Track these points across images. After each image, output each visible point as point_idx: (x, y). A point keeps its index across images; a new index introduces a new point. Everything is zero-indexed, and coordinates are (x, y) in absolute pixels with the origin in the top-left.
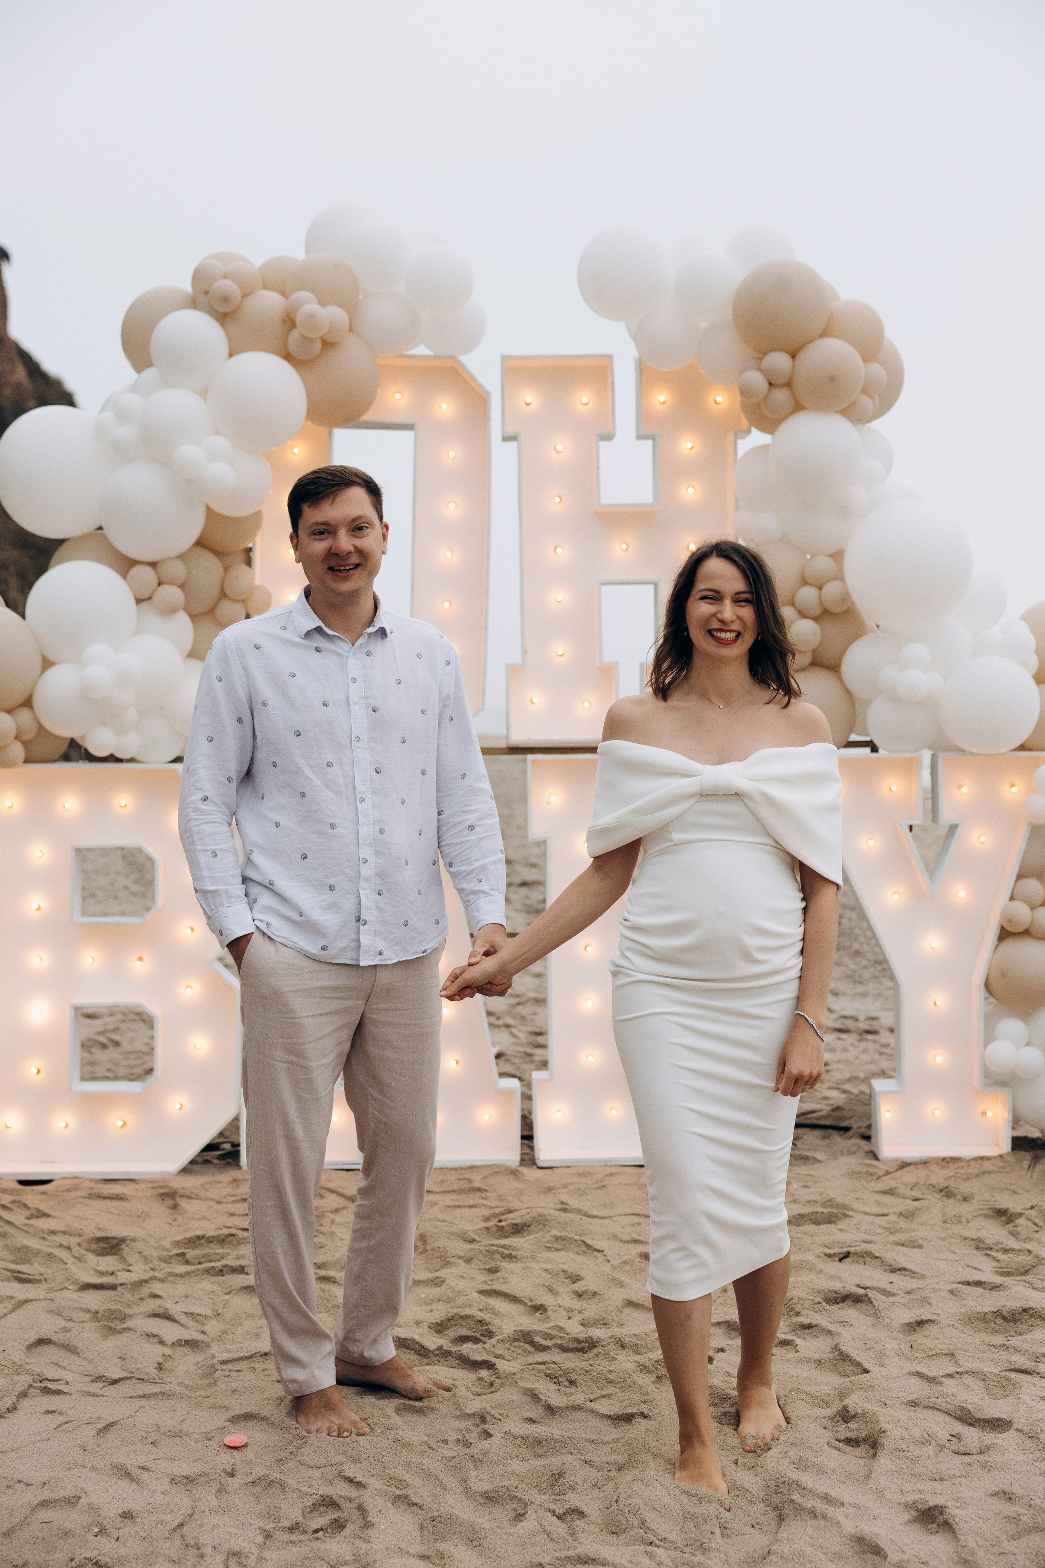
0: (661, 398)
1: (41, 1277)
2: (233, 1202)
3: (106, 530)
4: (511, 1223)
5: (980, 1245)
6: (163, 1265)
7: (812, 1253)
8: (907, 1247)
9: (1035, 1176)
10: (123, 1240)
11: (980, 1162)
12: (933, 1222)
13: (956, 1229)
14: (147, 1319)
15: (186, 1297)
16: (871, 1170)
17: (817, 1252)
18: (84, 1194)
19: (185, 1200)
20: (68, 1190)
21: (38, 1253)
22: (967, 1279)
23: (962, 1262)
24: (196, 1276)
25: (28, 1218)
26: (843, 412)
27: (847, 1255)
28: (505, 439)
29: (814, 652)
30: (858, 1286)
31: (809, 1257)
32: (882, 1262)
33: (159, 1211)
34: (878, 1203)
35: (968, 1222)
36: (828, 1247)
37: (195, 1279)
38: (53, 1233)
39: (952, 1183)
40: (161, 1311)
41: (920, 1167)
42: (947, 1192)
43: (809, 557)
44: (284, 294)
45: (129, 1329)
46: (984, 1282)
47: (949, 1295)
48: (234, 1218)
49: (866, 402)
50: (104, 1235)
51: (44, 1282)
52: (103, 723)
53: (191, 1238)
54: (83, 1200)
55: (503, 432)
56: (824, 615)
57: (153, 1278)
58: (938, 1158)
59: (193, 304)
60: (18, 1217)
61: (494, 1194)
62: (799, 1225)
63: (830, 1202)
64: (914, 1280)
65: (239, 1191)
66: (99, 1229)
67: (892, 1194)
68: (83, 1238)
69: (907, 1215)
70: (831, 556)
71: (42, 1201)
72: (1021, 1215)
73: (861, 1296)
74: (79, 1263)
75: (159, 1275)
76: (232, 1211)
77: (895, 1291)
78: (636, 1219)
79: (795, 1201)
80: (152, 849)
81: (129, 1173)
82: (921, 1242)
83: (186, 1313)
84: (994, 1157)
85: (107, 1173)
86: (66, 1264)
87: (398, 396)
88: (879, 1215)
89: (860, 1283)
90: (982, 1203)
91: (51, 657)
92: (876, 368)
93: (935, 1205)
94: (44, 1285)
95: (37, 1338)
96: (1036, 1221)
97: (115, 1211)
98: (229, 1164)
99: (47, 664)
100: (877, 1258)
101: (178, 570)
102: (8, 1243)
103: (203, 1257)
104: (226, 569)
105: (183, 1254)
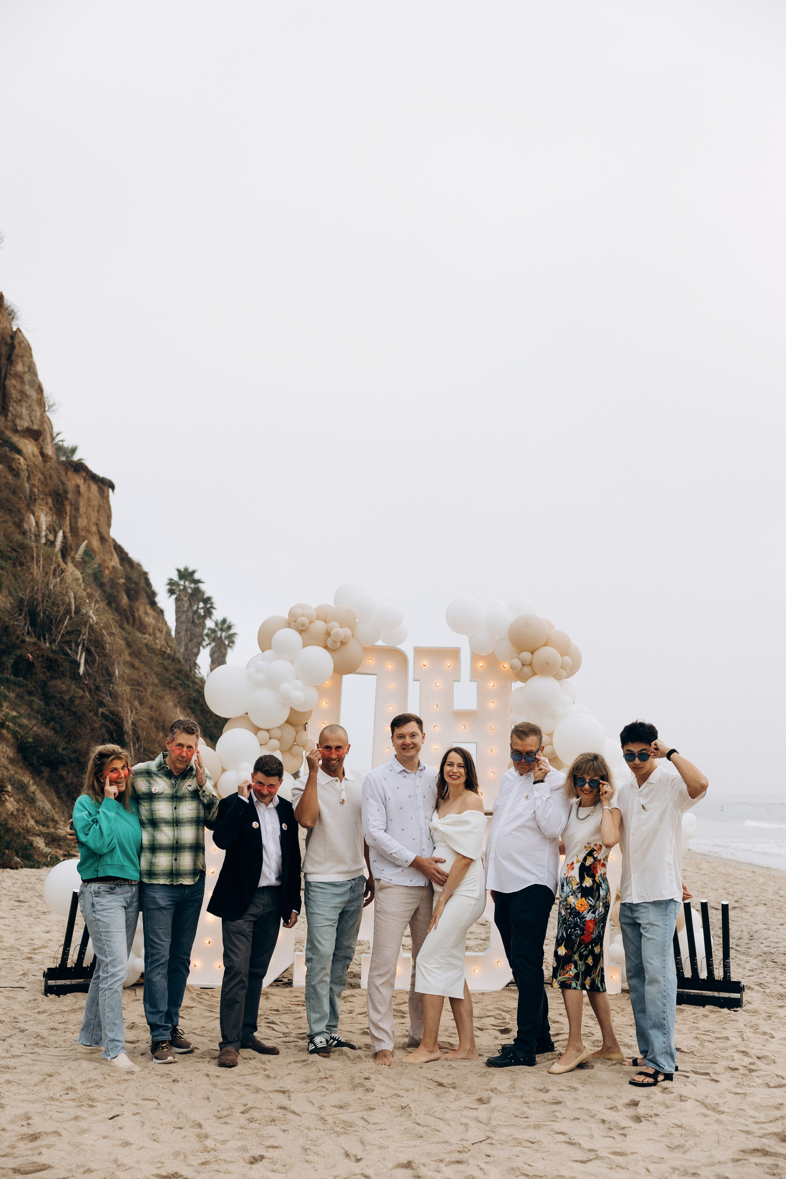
0: (481, 665)
3: (249, 715)
26: (553, 676)
28: (415, 680)
44: (325, 622)
49: (564, 672)
55: (414, 677)
59: (289, 625)
65: (293, 994)
87: (371, 661)
91: (226, 767)
92: (567, 659)
98: (287, 987)
99: (224, 770)
101: (277, 733)
104: (297, 732)
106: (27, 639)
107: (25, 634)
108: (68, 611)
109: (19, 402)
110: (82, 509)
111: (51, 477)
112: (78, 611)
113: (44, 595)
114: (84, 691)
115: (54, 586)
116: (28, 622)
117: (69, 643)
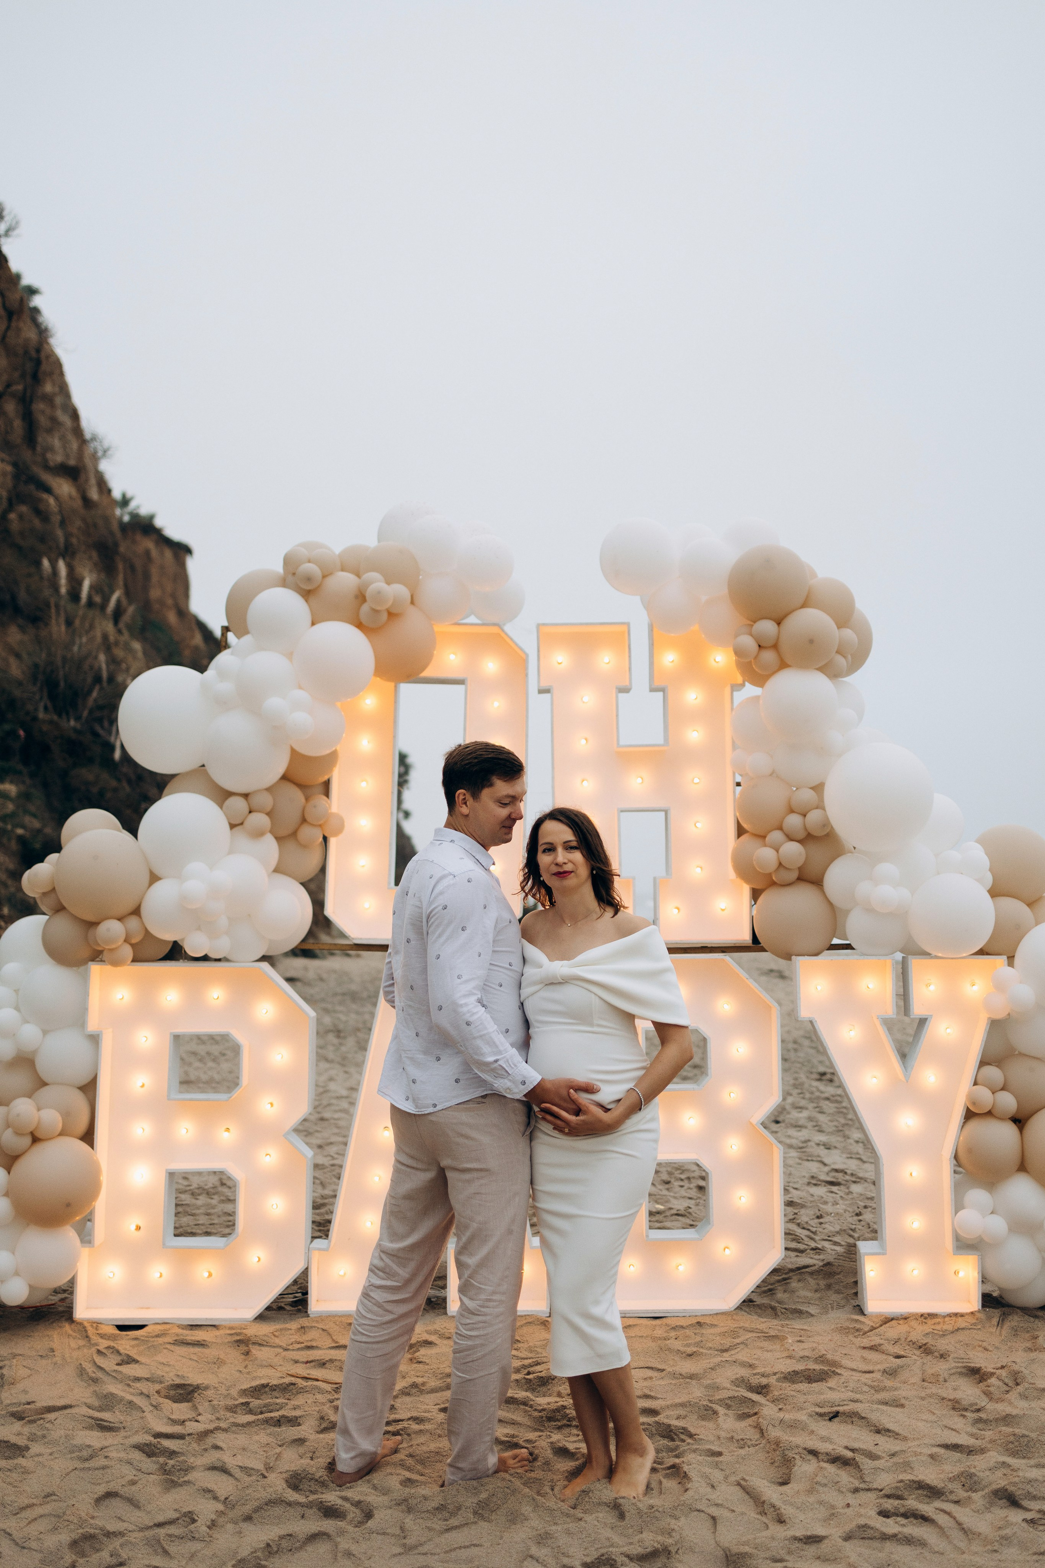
0: (669, 659)
1: (121, 1425)
2: (298, 1349)
3: (207, 767)
4: (538, 1377)
5: (957, 1406)
6: (229, 1414)
7: (805, 1412)
8: (891, 1405)
9: (1004, 1332)
10: (197, 1388)
11: (954, 1318)
12: (913, 1380)
13: (934, 1389)
14: (207, 1472)
15: (244, 1449)
16: (858, 1326)
17: (809, 1411)
18: (171, 1340)
19: (257, 1347)
20: (157, 1336)
21: (122, 1399)
22: (946, 1442)
23: (940, 1423)
24: (256, 1425)
25: (118, 1364)
26: (821, 669)
27: (836, 1415)
28: (541, 691)
29: (800, 869)
30: (846, 1448)
31: (802, 1416)
32: (868, 1423)
33: (233, 1356)
34: (864, 1359)
35: (945, 1381)
36: (819, 1406)
37: (254, 1429)
38: (138, 1379)
39: (929, 1340)
40: (219, 1464)
41: (901, 1322)
42: (925, 1350)
43: (795, 789)
44: (358, 575)
45: (189, 1482)
46: (961, 1445)
47: (929, 1460)
48: (298, 1365)
49: (841, 661)
50: (183, 1382)
51: (122, 1430)
52: (199, 928)
53: (257, 1386)
54: (168, 1346)
55: (539, 686)
56: (807, 838)
57: (218, 1429)
58: (917, 1314)
59: (284, 583)
60: (109, 1364)
61: (525, 1345)
62: (794, 1382)
63: (821, 1359)
64: (896, 1441)
65: (305, 1338)
66: (178, 1376)
67: (877, 1350)
68: (163, 1385)
69: (891, 1372)
70: (812, 788)
71: (133, 1346)
72: (992, 1374)
73: (849, 1459)
74: (155, 1412)
75: (223, 1425)
76: (297, 1358)
77: (880, 1454)
78: (650, 1373)
79: (790, 1357)
80: (239, 1036)
81: (211, 1319)
82: (903, 1401)
83: (241, 1467)
84: (967, 1314)
85: (193, 1320)
86: (144, 1412)
87: (452, 657)
88: (865, 1372)
89: (848, 1445)
90: (957, 1360)
91: (158, 872)
92: (848, 633)
93: (916, 1361)
94: (123, 1433)
95: (105, 1491)
96: (1006, 1381)
97: (195, 1359)
98: (299, 1311)
99: (154, 878)
100: (863, 1418)
101: (267, 801)
102: (97, 1389)
103: (264, 1407)
104: (307, 799)
105: (247, 1404)
106: (41, 715)
107: (41, 709)
108: (98, 679)
109: (49, 431)
110: (155, 579)
111: (95, 525)
112: (111, 679)
113: (64, 659)
114: (119, 780)
115: (80, 647)
116: (45, 694)
117: (100, 720)
